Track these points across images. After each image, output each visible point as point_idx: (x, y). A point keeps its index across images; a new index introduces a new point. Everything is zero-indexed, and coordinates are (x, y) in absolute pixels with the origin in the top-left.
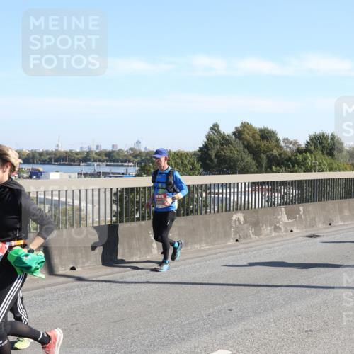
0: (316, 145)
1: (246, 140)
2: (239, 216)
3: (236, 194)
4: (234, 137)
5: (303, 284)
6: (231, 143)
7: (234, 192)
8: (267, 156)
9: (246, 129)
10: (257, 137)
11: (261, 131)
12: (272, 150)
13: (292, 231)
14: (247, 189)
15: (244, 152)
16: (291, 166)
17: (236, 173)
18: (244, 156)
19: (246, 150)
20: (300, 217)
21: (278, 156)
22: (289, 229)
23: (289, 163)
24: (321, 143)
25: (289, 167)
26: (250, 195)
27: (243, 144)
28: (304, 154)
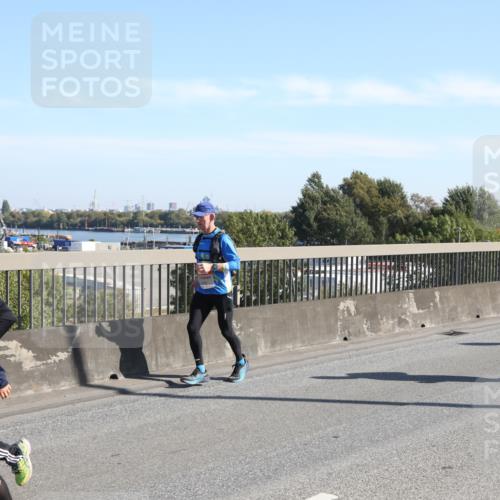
0: (457, 203)
1: (359, 196)
2: (349, 304)
3: (344, 273)
4: (341, 192)
6: (338, 201)
7: (341, 271)
8: (389, 220)
9: (358, 181)
10: (375, 192)
11: (380, 183)
12: (396, 211)
13: (423, 326)
14: (360, 267)
15: (356, 213)
16: (422, 234)
17: (344, 244)
18: (355, 219)
19: (358, 211)
20: (435, 305)
21: (404, 220)
22: (419, 322)
23: (420, 229)
24: (465, 202)
25: (420, 236)
26: (364, 275)
27: (355, 202)
28: (442, 216)
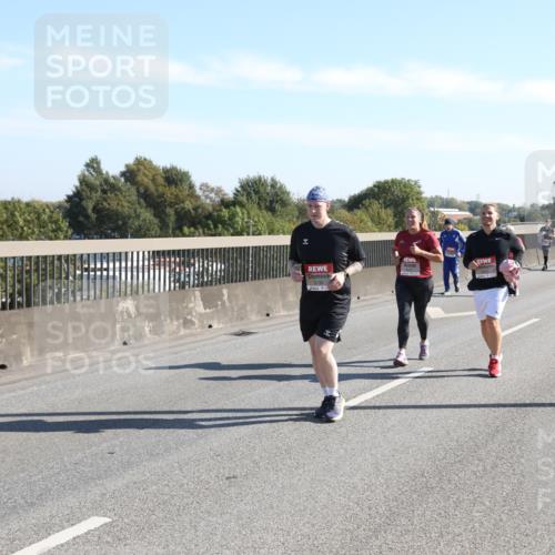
0: (249, 194)
1: (143, 185)
3: (129, 270)
4: (123, 179)
5: (225, 407)
6: (119, 190)
7: (126, 267)
8: (176, 212)
9: (142, 168)
10: (161, 180)
11: (166, 171)
12: (183, 202)
13: (210, 326)
14: (146, 263)
15: (139, 203)
16: (212, 226)
17: (127, 237)
18: (138, 211)
19: (142, 200)
20: (223, 303)
21: (193, 212)
22: (206, 323)
23: (210, 222)
24: (257, 192)
25: (209, 229)
26: (152, 272)
27: (138, 191)
28: (232, 208)
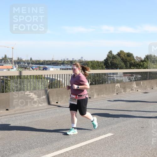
1: (122, 57)
2: (118, 85)
4: (117, 56)
8: (130, 63)
9: (122, 53)
10: (126, 56)
11: (127, 53)
19: (122, 61)
20: (141, 85)
21: (134, 63)
22: (137, 90)
23: (138, 66)
25: (137, 67)
28: (143, 62)
